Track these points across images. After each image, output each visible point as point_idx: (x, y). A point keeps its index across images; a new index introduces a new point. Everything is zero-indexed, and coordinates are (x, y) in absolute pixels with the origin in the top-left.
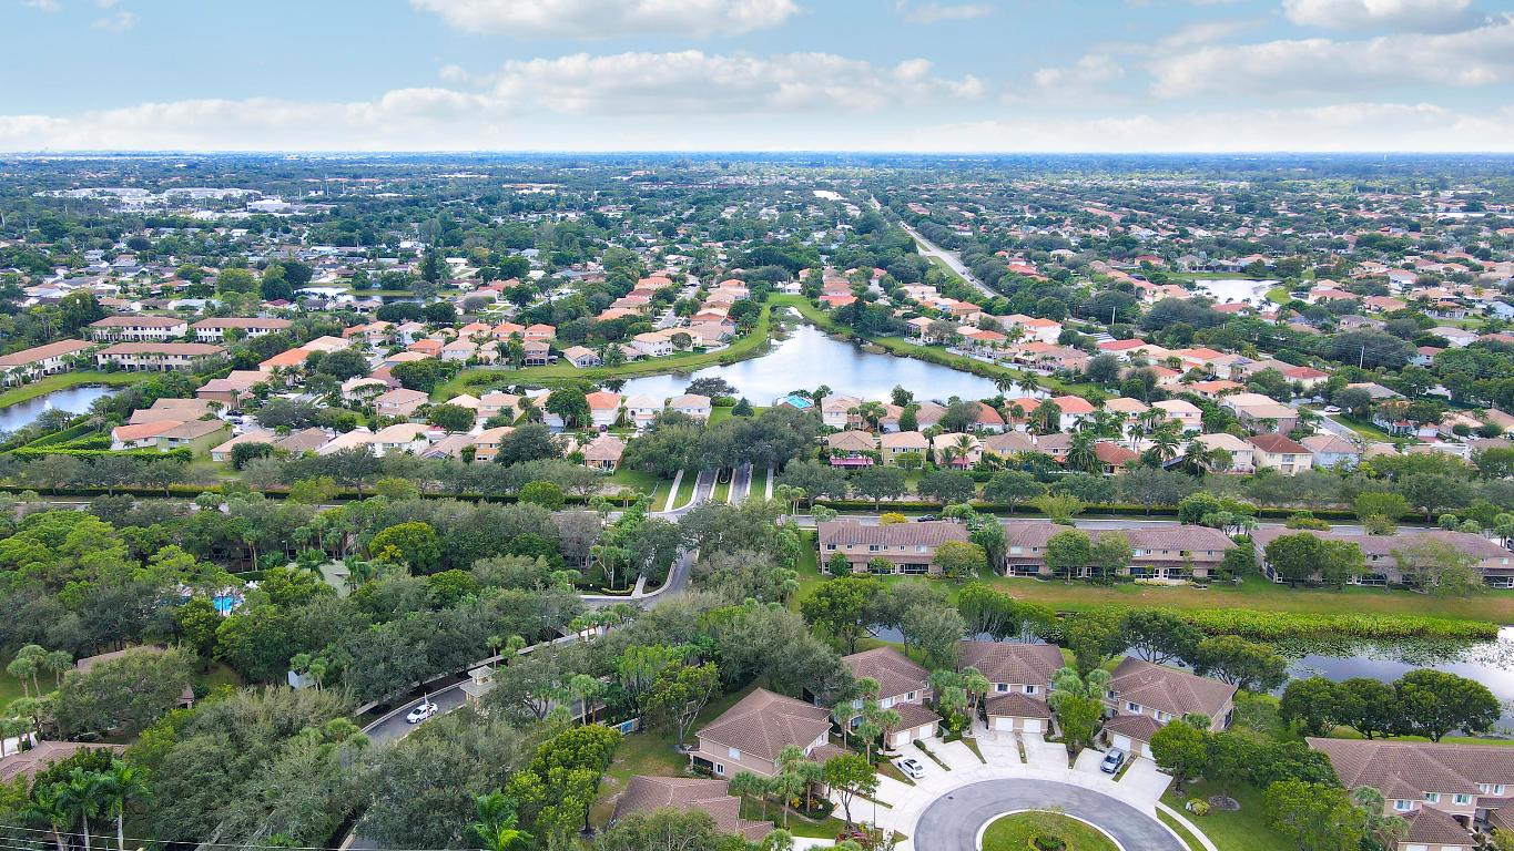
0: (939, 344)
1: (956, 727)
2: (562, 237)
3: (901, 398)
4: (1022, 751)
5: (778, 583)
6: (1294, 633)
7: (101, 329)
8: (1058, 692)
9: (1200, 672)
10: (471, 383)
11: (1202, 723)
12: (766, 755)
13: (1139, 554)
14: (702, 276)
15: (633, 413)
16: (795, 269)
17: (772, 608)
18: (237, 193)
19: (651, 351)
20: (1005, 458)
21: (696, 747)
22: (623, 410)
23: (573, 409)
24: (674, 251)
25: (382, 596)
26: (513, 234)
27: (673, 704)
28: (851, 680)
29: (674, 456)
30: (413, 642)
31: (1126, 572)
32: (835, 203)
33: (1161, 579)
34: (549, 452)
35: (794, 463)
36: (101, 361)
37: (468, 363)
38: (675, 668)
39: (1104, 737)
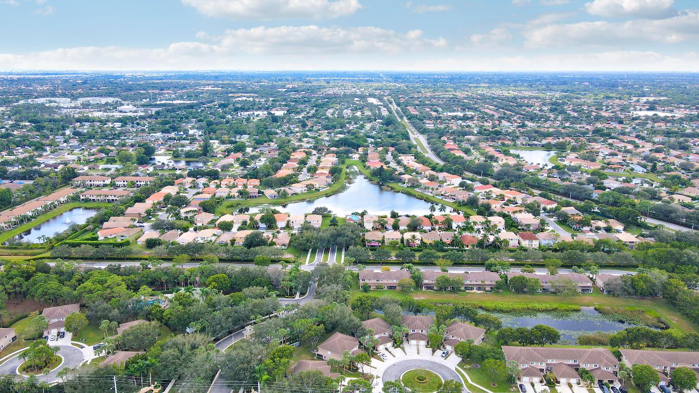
0: (413, 186)
1: (398, 344)
2: (258, 129)
3: (394, 215)
4: (418, 351)
5: (344, 296)
6: (514, 310)
7: (77, 181)
8: (430, 333)
9: (476, 325)
10: (228, 207)
11: (470, 342)
12: (338, 353)
13: (468, 282)
14: (319, 150)
15: (293, 222)
16: (357, 147)
17: (341, 305)
18: (110, 100)
19: (298, 191)
20: (428, 243)
21: (318, 351)
22: (288, 221)
23: (270, 222)
24: (306, 136)
25: (215, 302)
26: (237, 128)
27: (310, 339)
28: (365, 330)
29: (308, 244)
30: (228, 318)
31: (463, 288)
32: (377, 106)
33: (475, 291)
34: (263, 243)
35: (351, 247)
36: (82, 197)
37: (226, 198)
38: (310, 327)
39: (444, 346)
